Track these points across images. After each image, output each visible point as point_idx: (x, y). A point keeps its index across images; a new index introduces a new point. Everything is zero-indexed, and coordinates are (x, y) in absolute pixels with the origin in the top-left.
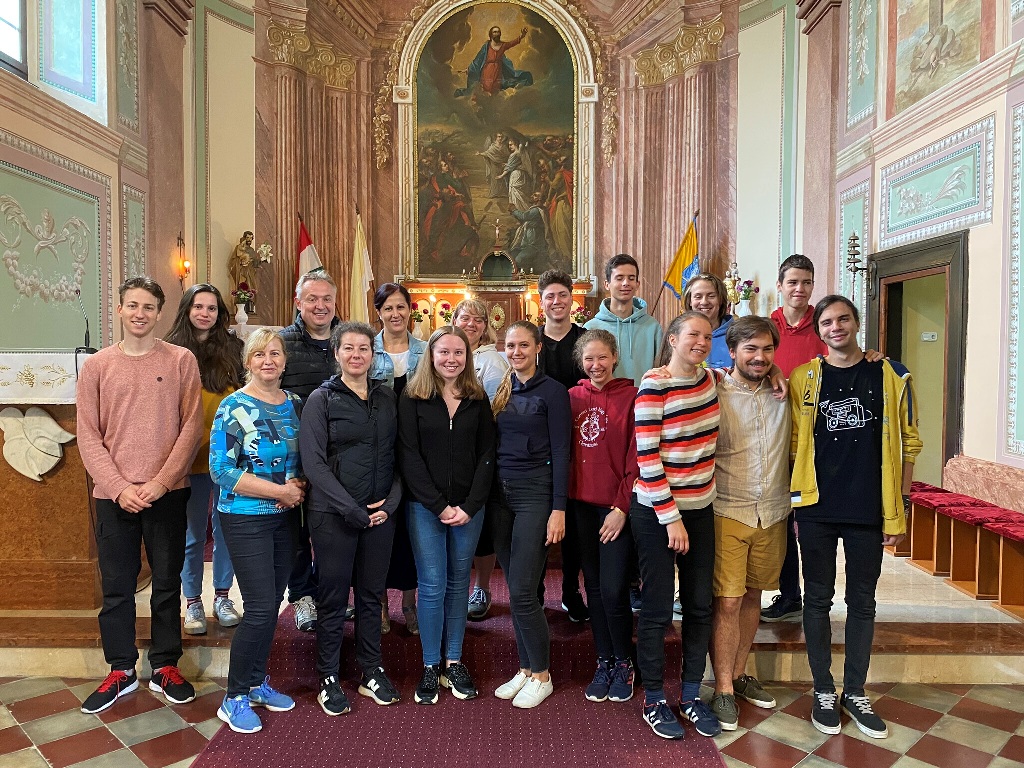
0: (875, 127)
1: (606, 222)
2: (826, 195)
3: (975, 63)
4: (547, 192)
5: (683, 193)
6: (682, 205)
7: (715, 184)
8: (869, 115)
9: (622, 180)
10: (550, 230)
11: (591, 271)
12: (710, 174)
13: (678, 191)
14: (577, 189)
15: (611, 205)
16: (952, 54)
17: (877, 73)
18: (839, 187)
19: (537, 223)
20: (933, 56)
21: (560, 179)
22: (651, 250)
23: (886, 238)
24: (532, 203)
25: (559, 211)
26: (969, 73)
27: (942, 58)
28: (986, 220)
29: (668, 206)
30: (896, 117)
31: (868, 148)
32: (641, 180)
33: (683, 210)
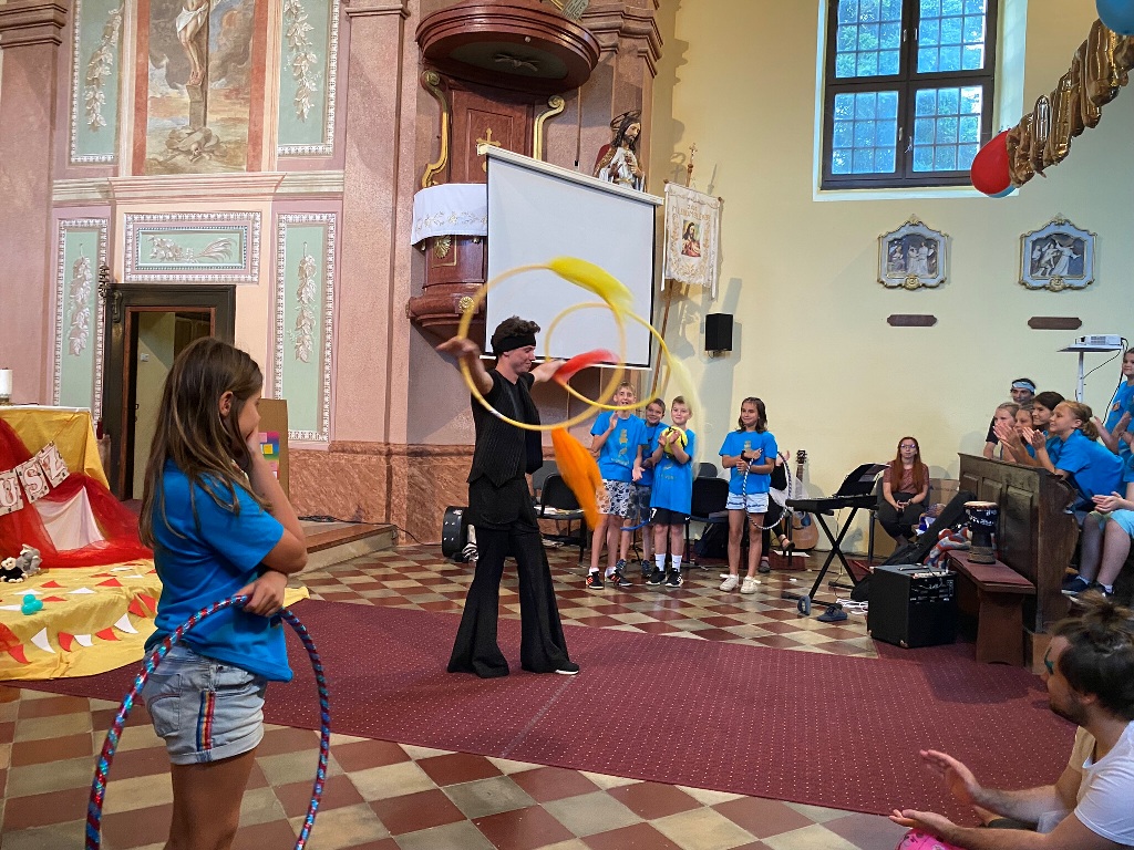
0: (116, 174)
3: (242, 170)
8: (106, 162)
16: (216, 153)
17: (118, 130)
18: (57, 212)
20: (193, 147)
23: (135, 274)
26: (235, 174)
27: (205, 152)
28: (253, 282)
30: (147, 177)
31: (107, 191)
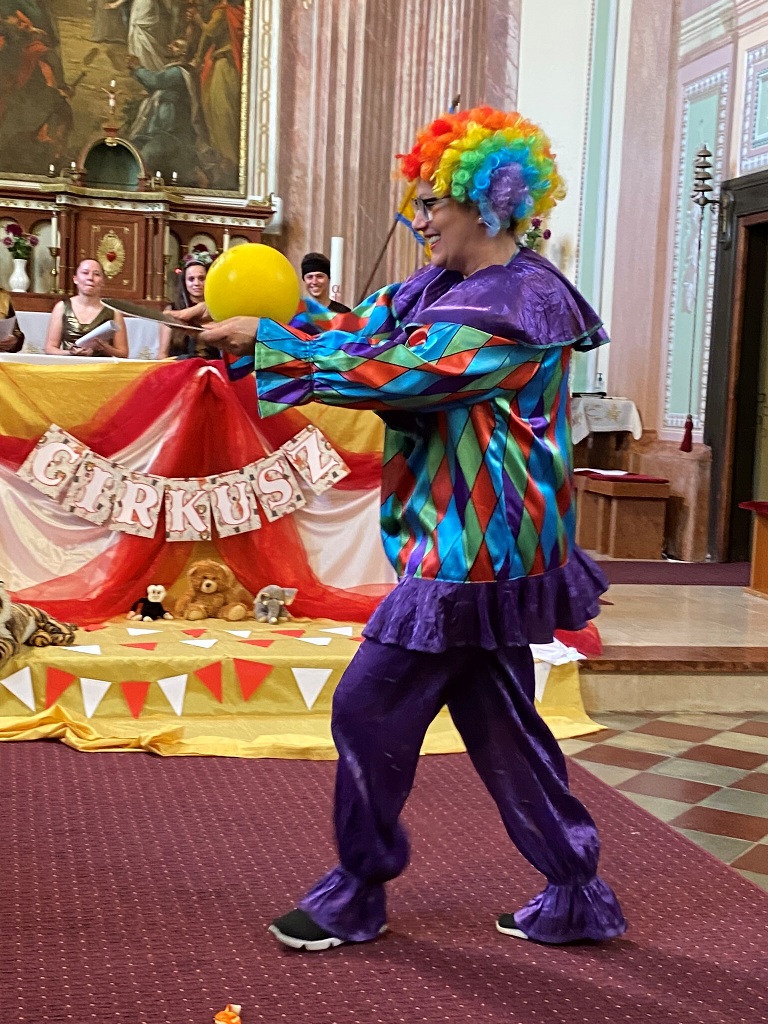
1: (298, 105)
2: (662, 86)
4: (197, 42)
5: (429, 67)
6: (429, 86)
7: (484, 57)
9: (328, 34)
10: (200, 109)
11: (272, 188)
12: (475, 38)
13: (422, 62)
14: (250, 42)
15: (308, 77)
18: (681, 75)
19: (179, 95)
21: (221, 21)
22: (374, 158)
23: (751, 156)
24: (170, 57)
25: (217, 79)
29: (405, 86)
31: (729, 18)
32: (361, 37)
33: (428, 95)
